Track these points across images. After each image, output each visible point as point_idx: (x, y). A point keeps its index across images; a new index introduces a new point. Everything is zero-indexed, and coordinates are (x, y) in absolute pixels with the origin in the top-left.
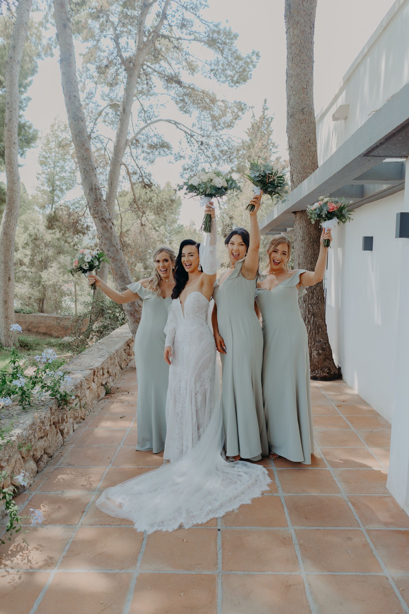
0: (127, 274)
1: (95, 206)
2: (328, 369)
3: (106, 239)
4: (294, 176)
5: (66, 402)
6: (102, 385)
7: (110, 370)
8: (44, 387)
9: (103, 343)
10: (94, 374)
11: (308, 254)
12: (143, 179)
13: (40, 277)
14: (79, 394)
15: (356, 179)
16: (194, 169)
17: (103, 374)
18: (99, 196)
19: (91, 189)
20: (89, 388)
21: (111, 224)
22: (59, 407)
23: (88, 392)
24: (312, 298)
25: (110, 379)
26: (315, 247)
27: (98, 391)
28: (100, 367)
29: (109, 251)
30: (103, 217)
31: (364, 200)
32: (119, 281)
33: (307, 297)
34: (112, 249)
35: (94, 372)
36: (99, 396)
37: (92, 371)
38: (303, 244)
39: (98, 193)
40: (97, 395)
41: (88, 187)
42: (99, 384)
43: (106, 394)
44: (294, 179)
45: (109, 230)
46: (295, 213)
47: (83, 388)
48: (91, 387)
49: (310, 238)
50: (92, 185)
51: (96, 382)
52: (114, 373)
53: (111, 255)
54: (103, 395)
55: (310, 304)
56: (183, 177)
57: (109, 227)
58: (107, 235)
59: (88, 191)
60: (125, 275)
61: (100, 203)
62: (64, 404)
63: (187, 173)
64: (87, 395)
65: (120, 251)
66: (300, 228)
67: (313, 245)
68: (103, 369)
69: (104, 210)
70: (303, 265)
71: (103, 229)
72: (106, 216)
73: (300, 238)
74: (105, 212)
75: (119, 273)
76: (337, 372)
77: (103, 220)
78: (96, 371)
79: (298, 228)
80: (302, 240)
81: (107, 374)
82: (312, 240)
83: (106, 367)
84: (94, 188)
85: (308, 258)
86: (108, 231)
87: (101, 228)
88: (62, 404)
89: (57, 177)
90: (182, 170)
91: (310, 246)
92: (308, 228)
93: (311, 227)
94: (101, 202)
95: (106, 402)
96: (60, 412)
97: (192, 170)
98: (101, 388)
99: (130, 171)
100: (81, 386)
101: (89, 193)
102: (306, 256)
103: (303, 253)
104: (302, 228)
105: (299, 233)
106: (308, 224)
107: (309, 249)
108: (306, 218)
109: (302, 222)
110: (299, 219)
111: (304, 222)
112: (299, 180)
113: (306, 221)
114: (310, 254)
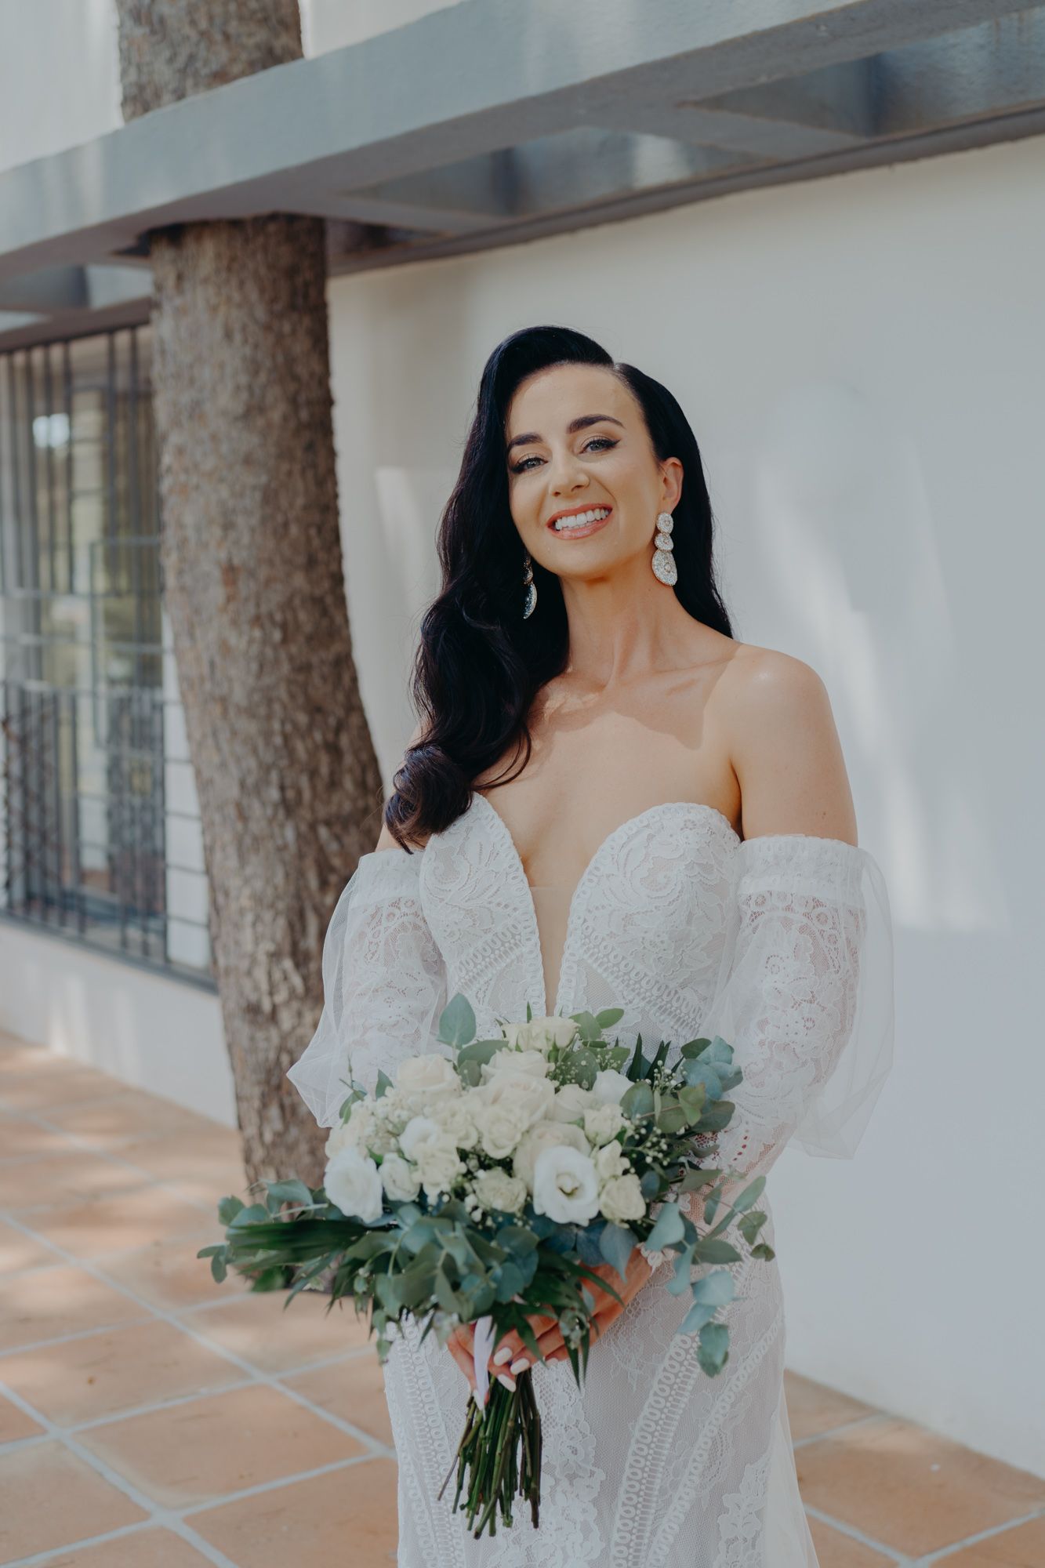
24: (334, 784)
33: (304, 782)
49: (293, 402)
55: (328, 823)
70: (263, 572)
82: (304, 415)
85: (294, 530)
91: (299, 453)
92: (280, 338)
93: (294, 332)
102: (280, 518)
103: (258, 496)
104: (238, 337)
105: (222, 366)
106: (278, 307)
107: (290, 473)
108: (263, 271)
109: (237, 297)
110: (218, 271)
111: (254, 296)
112: (211, 18)
113: (262, 291)
114: (300, 501)
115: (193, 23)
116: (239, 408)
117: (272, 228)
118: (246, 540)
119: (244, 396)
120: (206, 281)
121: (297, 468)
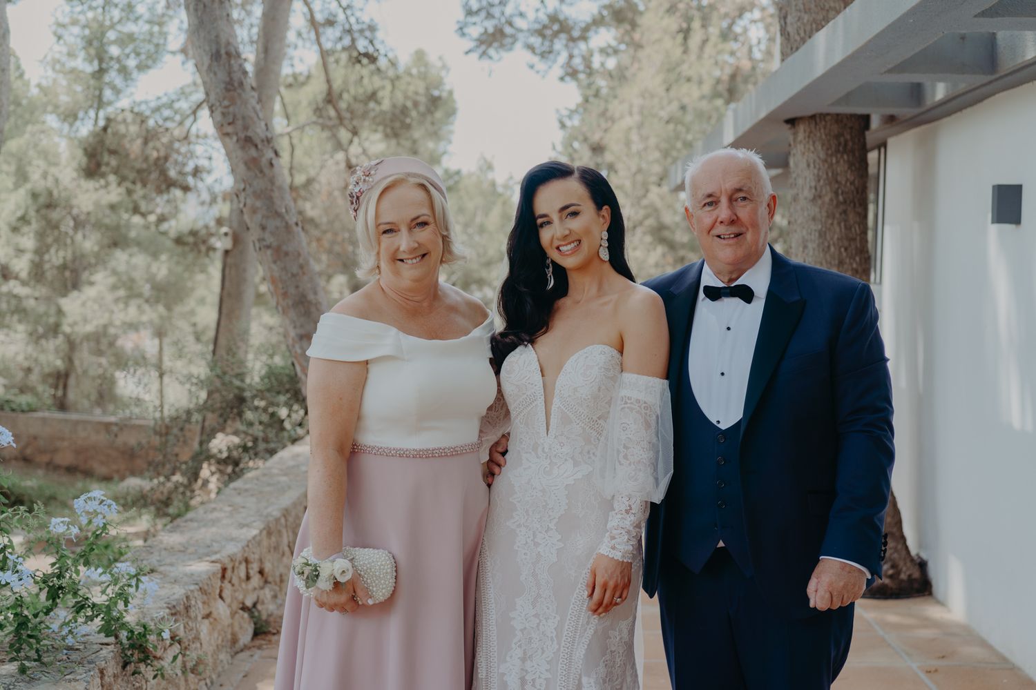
0: (315, 293)
1: (226, 103)
2: (893, 567)
3: (257, 195)
4: (789, 19)
5: (146, 656)
6: (244, 608)
7: (268, 567)
8: (82, 607)
9: (246, 490)
10: (223, 577)
11: (832, 239)
12: (353, 40)
13: (60, 312)
14: (181, 633)
15: (983, 14)
16: (496, 11)
17: (248, 578)
18: (237, 76)
19: (216, 56)
20: (208, 616)
21: (271, 155)
22: (124, 667)
23: (204, 627)
25: (267, 593)
26: (852, 217)
27: (231, 625)
28: (239, 557)
29: (263, 228)
30: (250, 133)
31: (996, 80)
32: (292, 313)
34: (273, 224)
35: (224, 570)
36: (234, 641)
37: (218, 566)
38: (817, 210)
39: (236, 68)
40: (229, 637)
41: (207, 48)
42: (235, 606)
43: (257, 633)
44: (789, 29)
45: (266, 171)
46: (792, 122)
47: (192, 615)
48: (215, 614)
49: (836, 193)
50: (218, 43)
51: (228, 600)
52: (277, 574)
53: (270, 239)
54: (246, 637)
56: (463, 35)
57: (264, 161)
58: (259, 184)
59: (207, 60)
60: (311, 297)
61: (239, 95)
62: (140, 661)
63: (475, 24)
64: (202, 636)
65: (295, 228)
66: (808, 165)
67: (845, 212)
68: (247, 561)
69: (253, 114)
71: (249, 168)
72: (258, 130)
73: (807, 193)
74: (256, 119)
75: (292, 291)
76: (916, 574)
77: (247, 142)
78: (229, 566)
79: (803, 165)
80: (814, 200)
81: (258, 576)
82: (841, 198)
83: (257, 556)
84: (223, 51)
85: (832, 249)
86: (261, 171)
87: (242, 168)
88: (135, 657)
89: (111, 35)
90: (460, 15)
91: (837, 215)
92: (831, 165)
93: (838, 162)
94: (244, 90)
95: (256, 657)
96: (128, 682)
97: (490, 16)
98: (243, 617)
99: (319, 17)
100: (187, 608)
101: (210, 67)
102: (826, 244)
103: (817, 234)
104: (812, 165)
105: (806, 178)
106: (830, 152)
107: (832, 224)
108: (824, 137)
109: (812, 148)
110: (805, 138)
111: (820, 148)
112: (805, 31)
113: (823, 145)
114: (836, 236)
115: (799, 34)
116: (810, 196)
117: (828, 118)
118: (811, 253)
119: (813, 191)
120: (801, 142)
121: (835, 222)
